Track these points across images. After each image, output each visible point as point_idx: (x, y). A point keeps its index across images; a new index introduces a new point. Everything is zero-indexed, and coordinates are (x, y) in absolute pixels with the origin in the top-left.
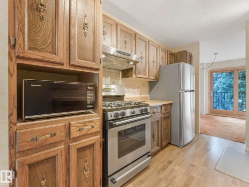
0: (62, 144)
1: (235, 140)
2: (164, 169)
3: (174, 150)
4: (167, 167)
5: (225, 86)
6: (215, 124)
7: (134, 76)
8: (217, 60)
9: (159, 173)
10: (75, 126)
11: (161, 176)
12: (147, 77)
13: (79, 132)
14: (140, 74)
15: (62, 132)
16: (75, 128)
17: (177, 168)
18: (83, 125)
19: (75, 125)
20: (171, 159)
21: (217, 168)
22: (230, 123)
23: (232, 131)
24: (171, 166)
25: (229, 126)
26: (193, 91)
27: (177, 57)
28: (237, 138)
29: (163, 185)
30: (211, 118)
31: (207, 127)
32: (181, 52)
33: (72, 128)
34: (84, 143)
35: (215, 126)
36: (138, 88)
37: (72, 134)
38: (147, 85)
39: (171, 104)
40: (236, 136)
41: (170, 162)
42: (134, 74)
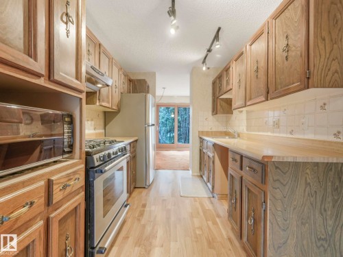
0: (39, 219)
2: (142, 214)
3: (141, 192)
4: (144, 211)
5: (163, 120)
7: (98, 104)
8: (165, 94)
9: (139, 220)
10: (58, 184)
11: (143, 222)
12: (110, 106)
13: (62, 192)
14: (103, 101)
15: (41, 197)
16: (57, 186)
17: (153, 208)
18: (67, 179)
19: (58, 181)
20: (143, 202)
21: (182, 194)
24: (147, 209)
26: (153, 125)
27: (135, 85)
29: (149, 229)
32: (140, 80)
33: (55, 187)
34: (68, 207)
36: (92, 120)
37: (54, 197)
38: (102, 116)
39: (136, 141)
41: (144, 206)
42: (98, 101)
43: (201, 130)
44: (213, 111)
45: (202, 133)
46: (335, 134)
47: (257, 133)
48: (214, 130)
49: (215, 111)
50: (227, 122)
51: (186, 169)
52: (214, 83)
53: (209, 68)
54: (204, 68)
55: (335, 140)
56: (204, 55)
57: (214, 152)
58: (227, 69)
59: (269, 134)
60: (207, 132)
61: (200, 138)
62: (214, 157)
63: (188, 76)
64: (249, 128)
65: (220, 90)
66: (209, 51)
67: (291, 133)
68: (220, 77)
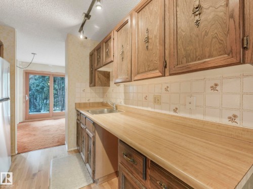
1: (57, 144)
6: (34, 133)
22: (48, 126)
23: (52, 135)
25: (48, 131)
28: (58, 142)
30: (27, 126)
31: (25, 140)
35: (34, 135)
40: (57, 140)
43: (77, 101)
44: (91, 83)
45: (78, 105)
46: (230, 118)
47: (136, 107)
48: (92, 101)
49: (93, 83)
50: (104, 93)
51: (61, 143)
52: (91, 55)
53: (86, 38)
54: (82, 37)
55: (230, 123)
56: (81, 22)
57: (94, 132)
58: (107, 40)
59: (149, 109)
60: (85, 104)
61: (77, 111)
62: (94, 137)
63: (63, 44)
64: (127, 100)
65: (98, 62)
66: (88, 16)
67: (175, 110)
68: (98, 49)
